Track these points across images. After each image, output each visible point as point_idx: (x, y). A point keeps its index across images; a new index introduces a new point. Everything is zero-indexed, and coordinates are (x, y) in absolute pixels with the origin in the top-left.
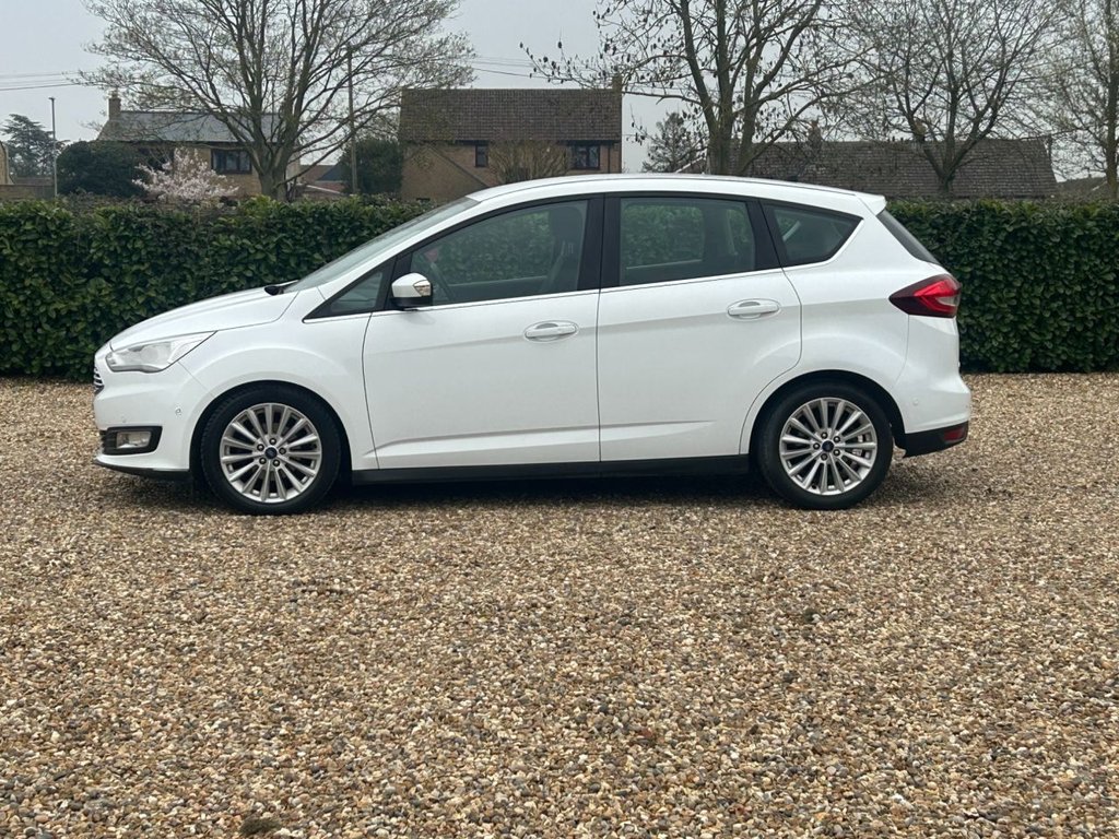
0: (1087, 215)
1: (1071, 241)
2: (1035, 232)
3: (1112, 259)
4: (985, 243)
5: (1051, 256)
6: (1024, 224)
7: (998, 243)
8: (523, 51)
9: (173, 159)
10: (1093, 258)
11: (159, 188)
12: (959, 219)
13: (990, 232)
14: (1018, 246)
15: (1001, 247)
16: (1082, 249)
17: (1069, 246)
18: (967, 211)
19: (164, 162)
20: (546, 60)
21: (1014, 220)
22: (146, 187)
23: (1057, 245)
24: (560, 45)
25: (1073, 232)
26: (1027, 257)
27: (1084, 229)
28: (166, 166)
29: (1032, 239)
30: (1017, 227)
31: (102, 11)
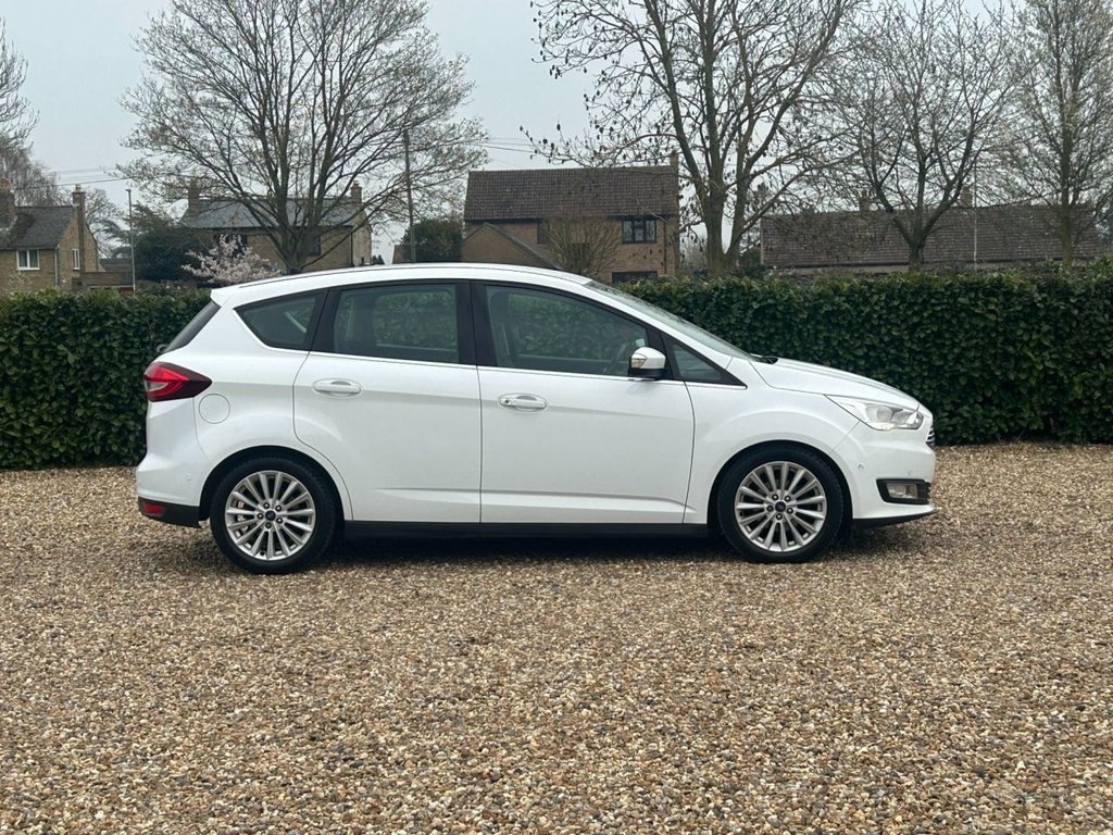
0: (836, 290)
1: (819, 318)
2: (781, 308)
3: (862, 334)
4: (733, 321)
5: (800, 333)
6: (770, 301)
7: (748, 321)
8: (523, 134)
9: (219, 245)
10: (843, 333)
11: (208, 273)
12: (708, 297)
13: (739, 309)
14: (767, 323)
15: (750, 324)
16: (833, 324)
17: (818, 323)
18: (716, 289)
19: (212, 248)
20: (545, 141)
21: (760, 298)
22: (195, 272)
23: (805, 322)
24: (559, 127)
25: (821, 308)
26: (776, 333)
27: (833, 304)
28: (213, 251)
29: (779, 316)
30: (764, 303)
31: (136, 108)
